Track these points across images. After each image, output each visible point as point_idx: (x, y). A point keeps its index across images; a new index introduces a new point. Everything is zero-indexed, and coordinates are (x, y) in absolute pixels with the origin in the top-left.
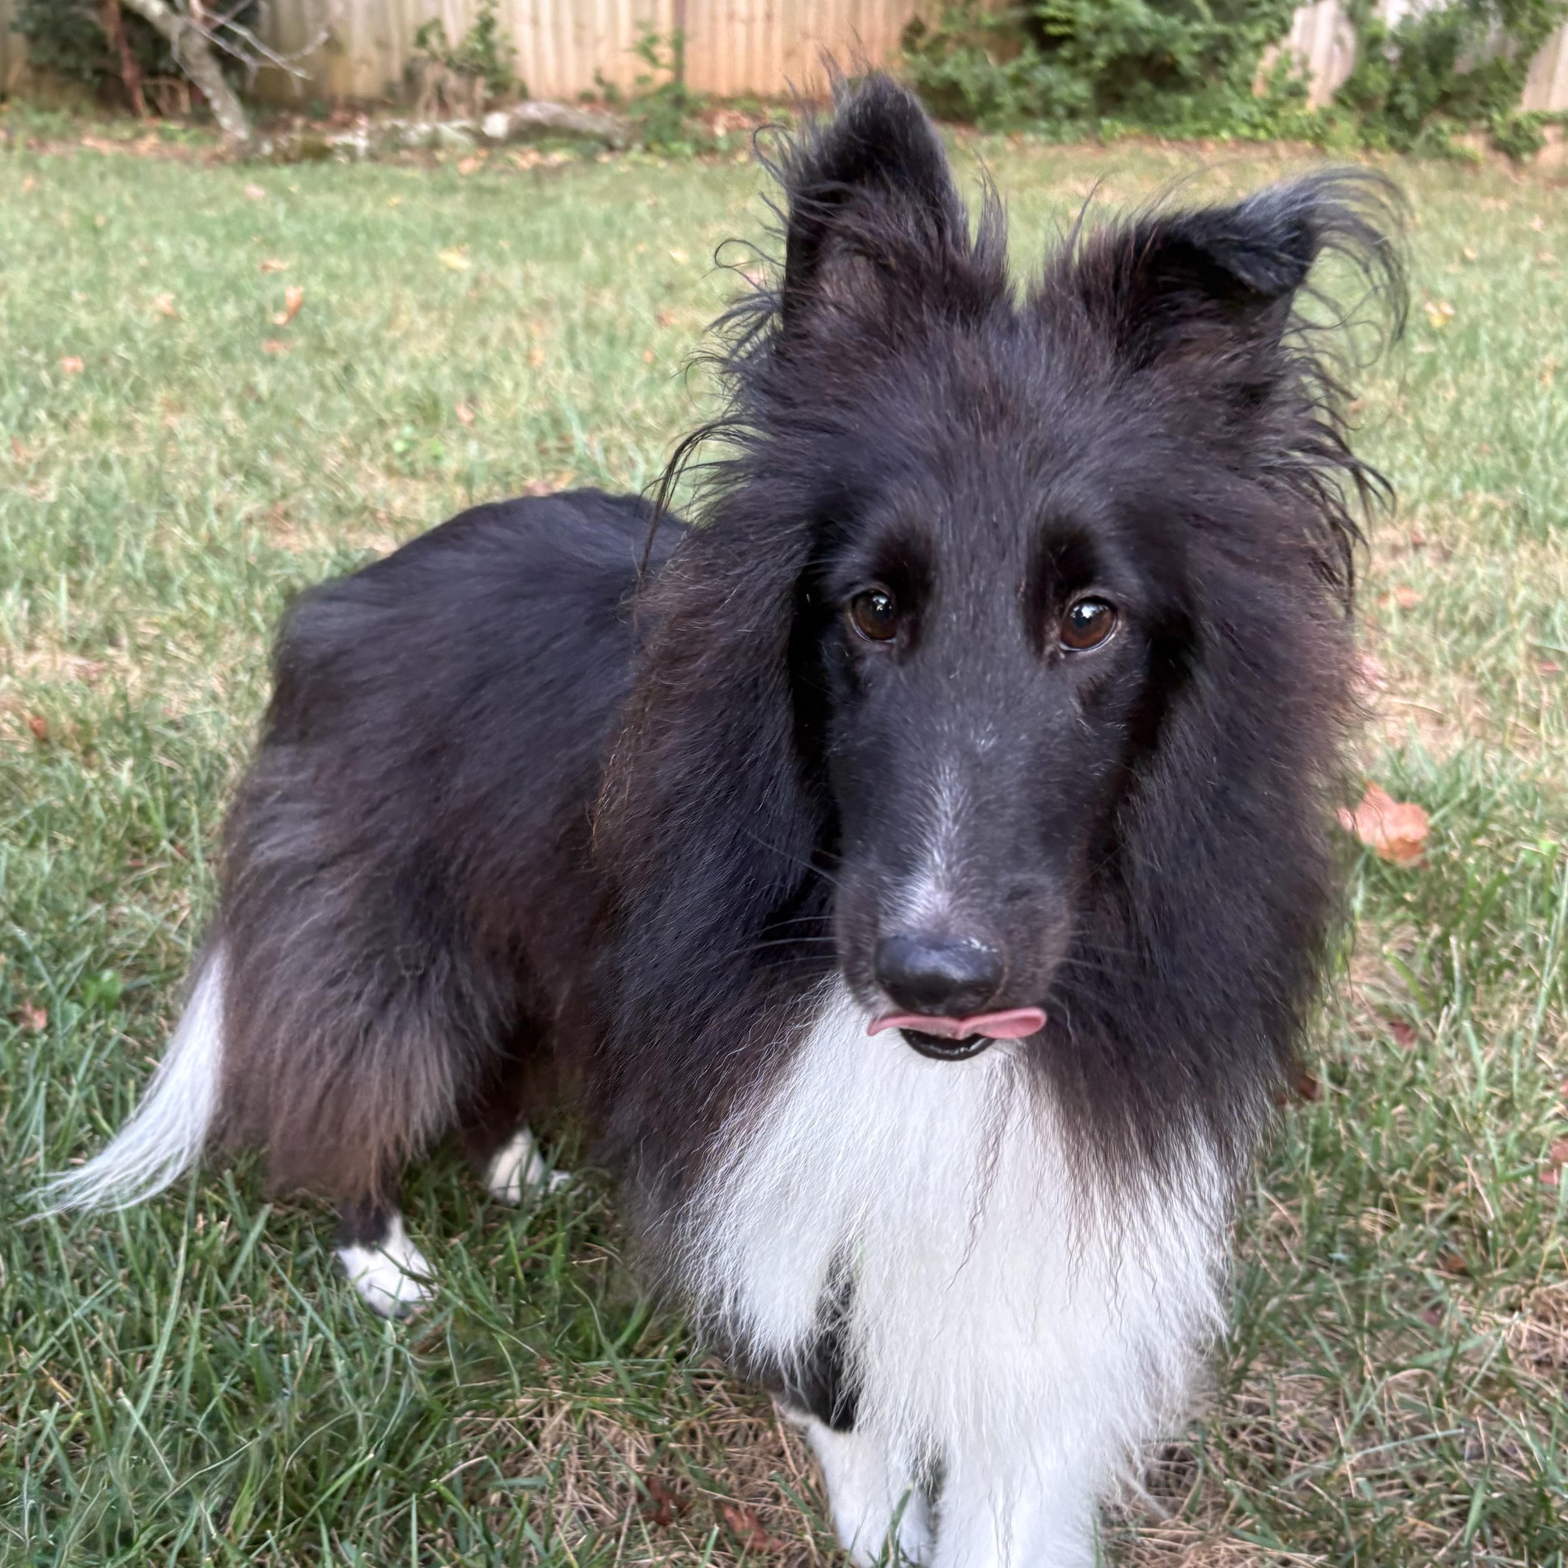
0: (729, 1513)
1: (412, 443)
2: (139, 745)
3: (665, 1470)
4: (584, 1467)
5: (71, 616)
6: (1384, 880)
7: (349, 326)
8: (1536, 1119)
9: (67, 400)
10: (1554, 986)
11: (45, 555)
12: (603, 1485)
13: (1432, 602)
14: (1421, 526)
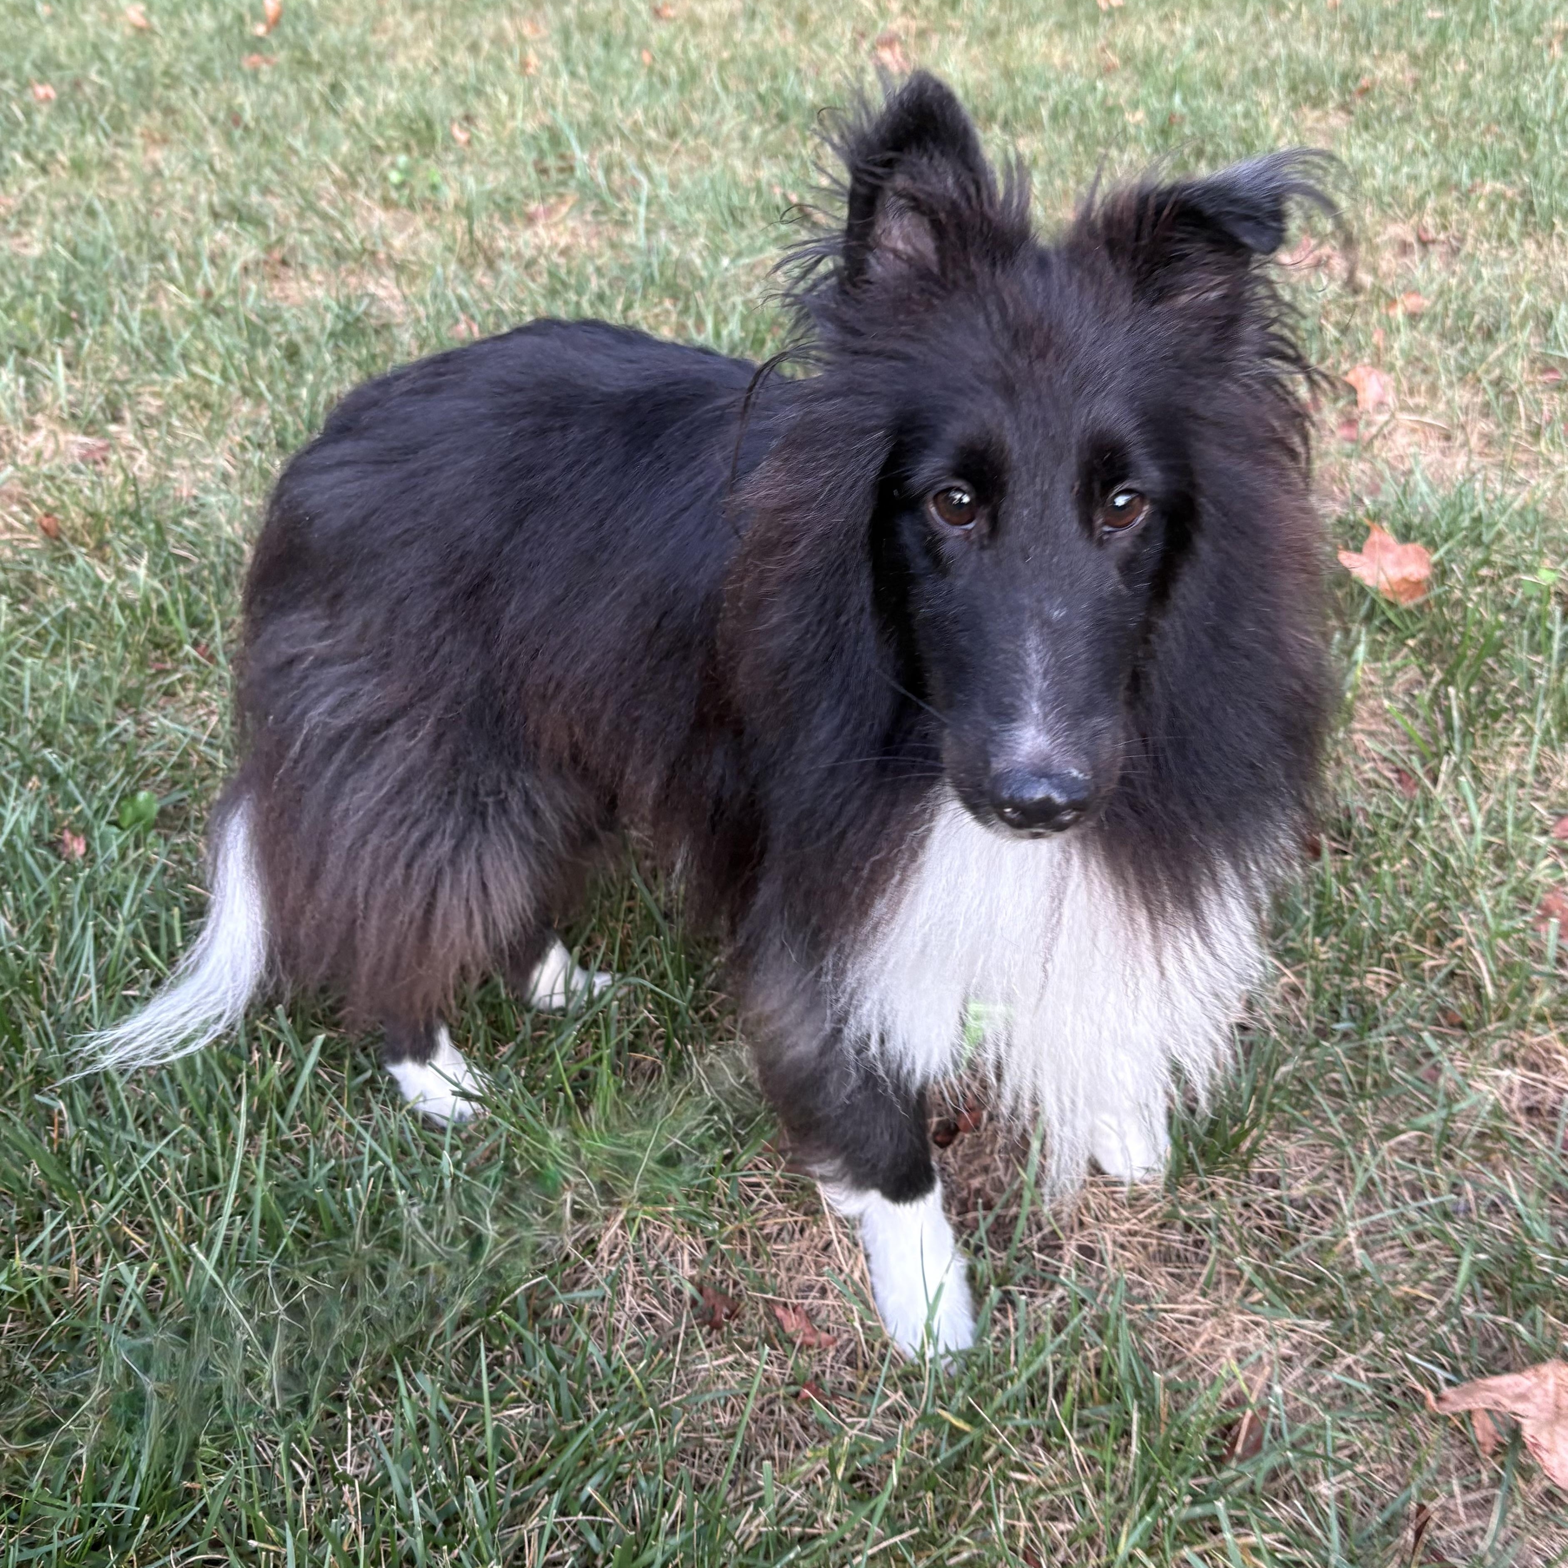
0: (780, 1312)
1: (408, 171)
2: (153, 537)
3: (718, 1271)
4: (640, 1273)
5: (70, 389)
6: (1389, 622)
7: (333, 35)
8: (1532, 864)
9: (43, 139)
10: (1547, 731)
11: (36, 323)
12: (659, 1291)
13: (1439, 308)
14: (1429, 221)
